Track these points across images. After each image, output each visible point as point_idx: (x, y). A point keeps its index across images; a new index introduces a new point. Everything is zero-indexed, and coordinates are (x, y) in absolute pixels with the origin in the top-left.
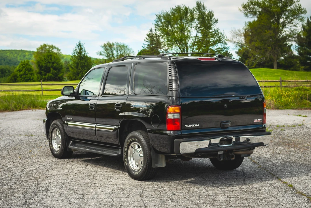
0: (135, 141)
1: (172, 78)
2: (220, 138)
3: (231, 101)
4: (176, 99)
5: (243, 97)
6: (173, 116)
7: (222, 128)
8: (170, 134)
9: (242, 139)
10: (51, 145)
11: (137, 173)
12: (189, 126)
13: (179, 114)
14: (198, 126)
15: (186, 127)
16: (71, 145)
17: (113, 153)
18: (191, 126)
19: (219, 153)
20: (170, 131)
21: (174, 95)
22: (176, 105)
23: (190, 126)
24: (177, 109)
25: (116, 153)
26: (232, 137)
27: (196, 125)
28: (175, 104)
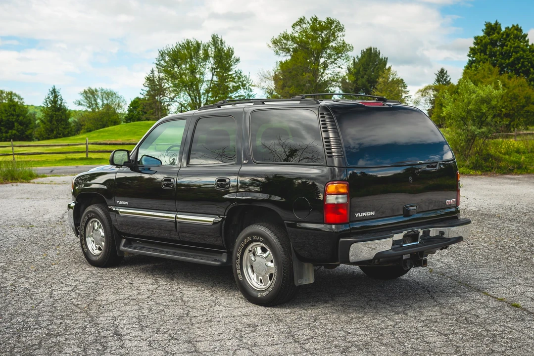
0: (259, 241)
1: (328, 135)
2: (404, 233)
3: (419, 172)
4: (340, 171)
5: (434, 165)
6: (337, 198)
7: (405, 216)
8: (331, 228)
9: (433, 232)
10: (84, 246)
11: (264, 294)
12: (361, 214)
13: (345, 196)
14: (374, 214)
15: (357, 216)
16: (124, 246)
17: (212, 261)
19: (405, 257)
20: (331, 224)
21: (336, 163)
22: (341, 181)
23: (363, 214)
24: (342, 187)
25: (216, 260)
26: (420, 230)
27: (371, 213)
28: (338, 179)
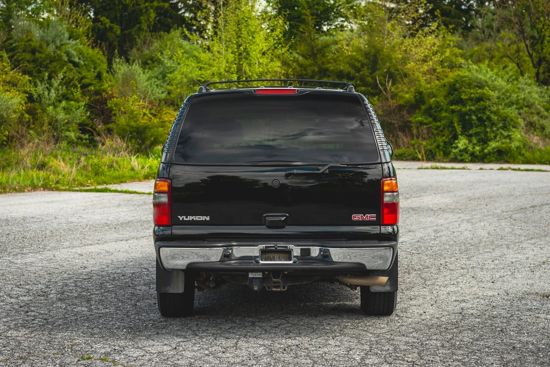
2: (262, 246)
4: (163, 167)
6: (158, 197)
12: (187, 218)
13: (166, 195)
14: (208, 219)
15: (181, 219)
18: (193, 219)
19: (251, 275)
21: (163, 160)
22: (164, 178)
23: (190, 218)
24: (165, 186)
26: (291, 246)
27: (203, 218)
